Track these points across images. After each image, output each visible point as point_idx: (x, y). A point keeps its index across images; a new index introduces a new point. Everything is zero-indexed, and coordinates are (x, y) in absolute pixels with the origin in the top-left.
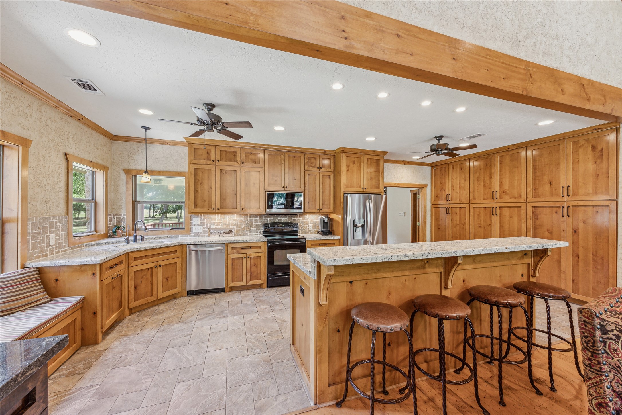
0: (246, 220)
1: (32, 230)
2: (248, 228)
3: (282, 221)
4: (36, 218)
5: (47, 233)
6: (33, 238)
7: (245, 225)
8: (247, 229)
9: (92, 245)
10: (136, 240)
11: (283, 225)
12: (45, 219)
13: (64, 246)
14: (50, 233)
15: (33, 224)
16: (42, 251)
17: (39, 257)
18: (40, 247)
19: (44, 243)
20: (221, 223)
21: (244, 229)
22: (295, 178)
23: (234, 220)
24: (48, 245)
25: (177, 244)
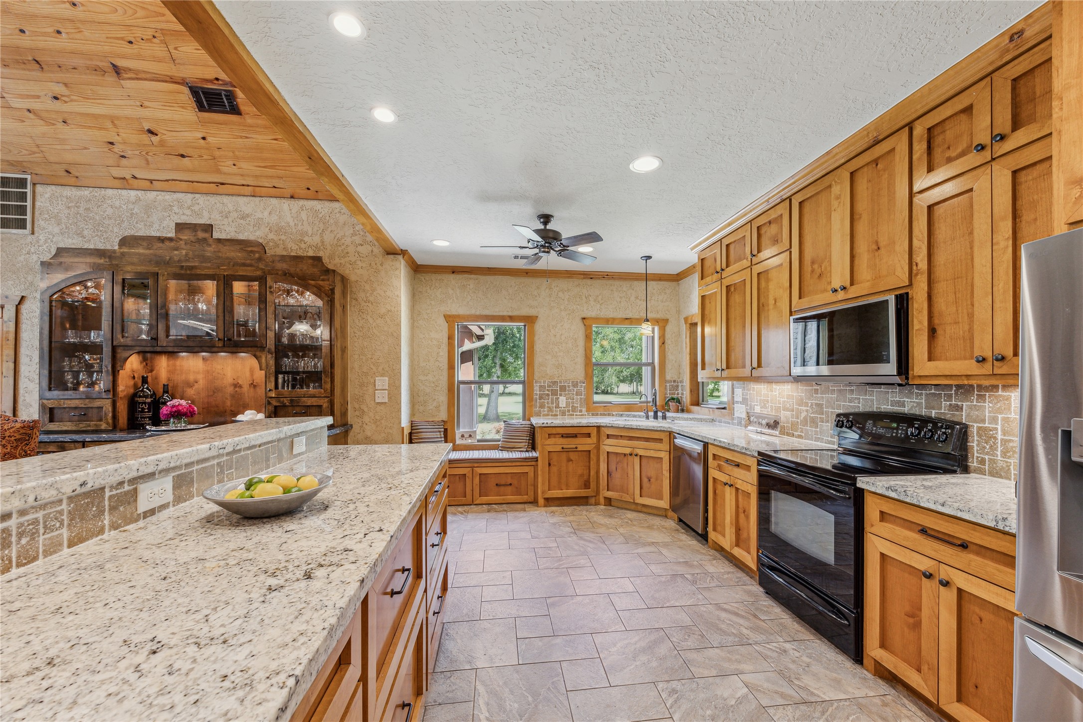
0: (809, 399)
1: (540, 391)
2: (814, 422)
3: (906, 410)
4: (544, 382)
5: (557, 395)
6: (541, 398)
7: (807, 411)
8: (811, 422)
9: (621, 415)
10: (656, 417)
11: (895, 425)
12: (555, 383)
13: (581, 411)
14: (561, 395)
15: (540, 386)
16: (550, 409)
17: (548, 415)
18: (549, 407)
19: (552, 403)
20: (768, 401)
21: (805, 422)
22: (877, 243)
23: (789, 397)
24: (557, 407)
25: (662, 429)
